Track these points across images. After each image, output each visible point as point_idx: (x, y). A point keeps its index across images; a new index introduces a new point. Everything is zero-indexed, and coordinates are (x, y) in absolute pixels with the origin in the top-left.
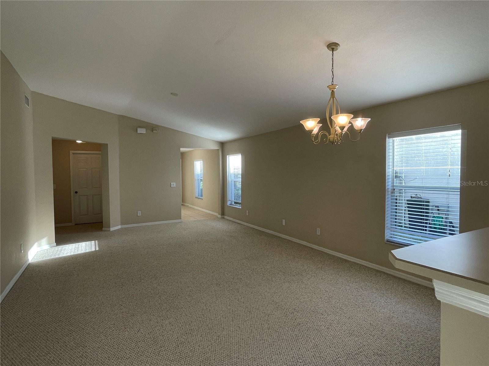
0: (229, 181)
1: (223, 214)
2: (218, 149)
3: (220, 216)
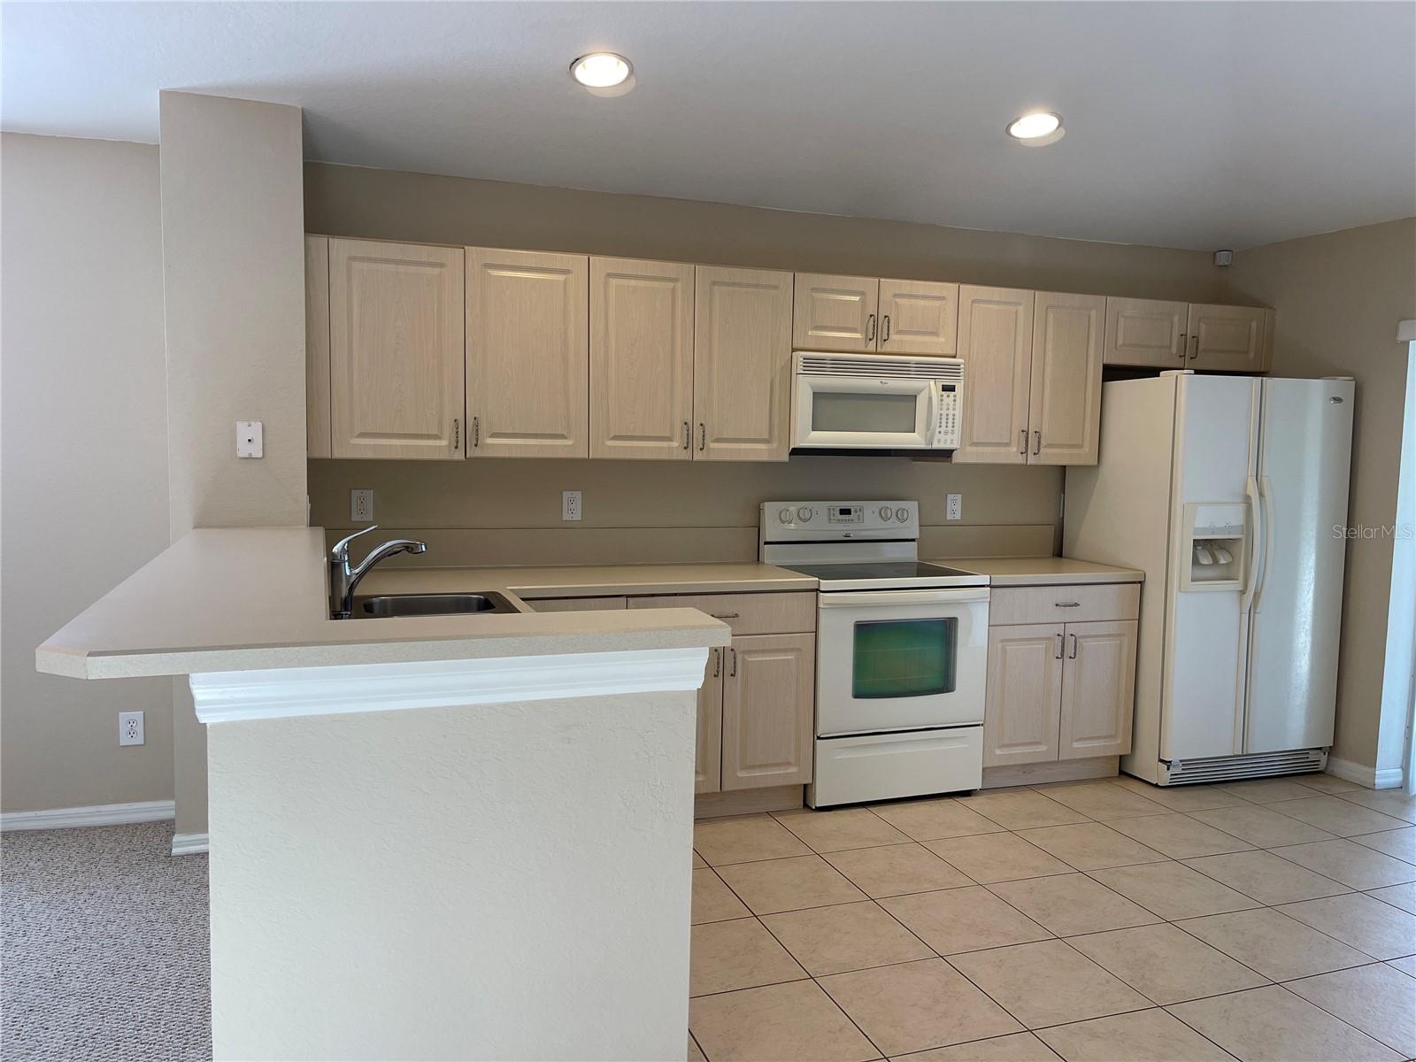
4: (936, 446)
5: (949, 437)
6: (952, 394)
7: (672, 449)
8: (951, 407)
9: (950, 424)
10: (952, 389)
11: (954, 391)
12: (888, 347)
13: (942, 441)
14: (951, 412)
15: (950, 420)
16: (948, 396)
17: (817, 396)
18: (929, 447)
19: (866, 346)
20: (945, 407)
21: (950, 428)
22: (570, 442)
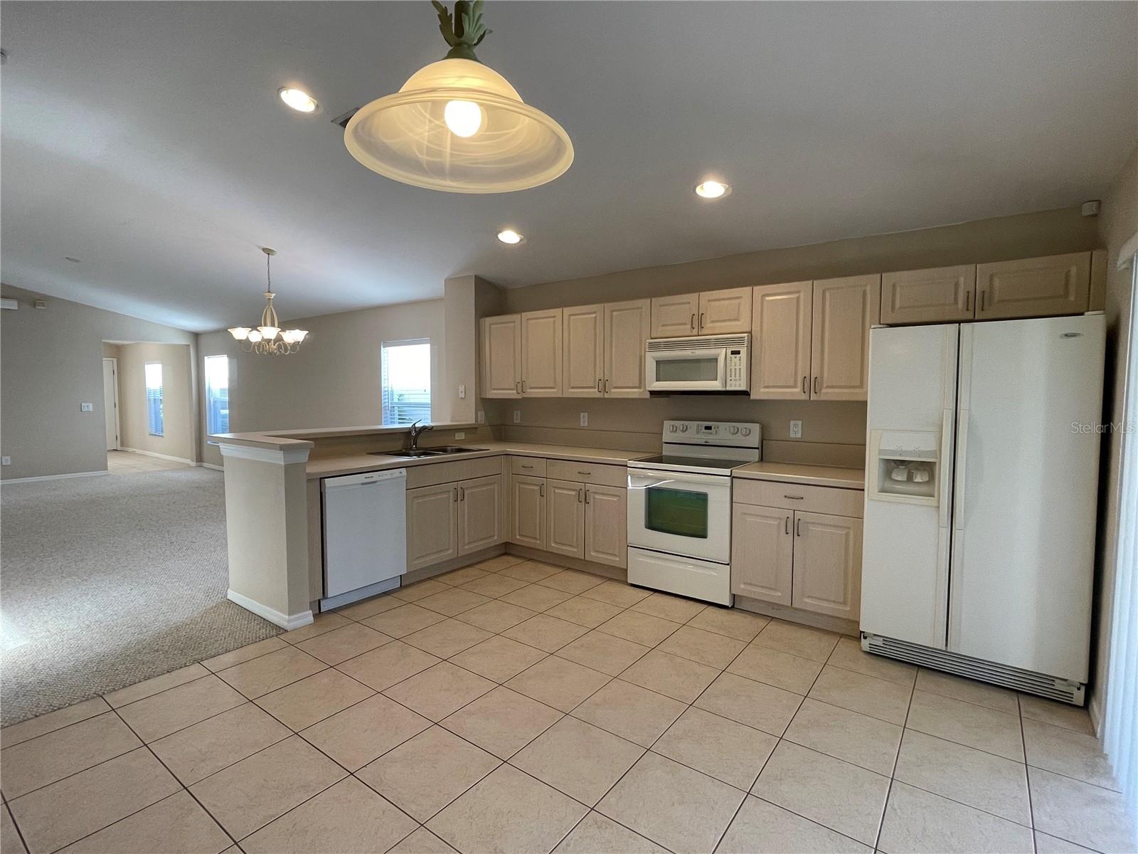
0: (210, 402)
1: (200, 458)
2: (189, 345)
3: (194, 464)
4: (729, 388)
5: (738, 383)
6: (738, 356)
7: (593, 393)
8: (738, 364)
9: (738, 375)
10: (738, 353)
11: (739, 354)
12: (704, 331)
13: (733, 385)
14: (737, 367)
15: (738, 372)
16: (736, 357)
17: (658, 363)
18: (724, 389)
19: (692, 332)
20: (733, 364)
21: (738, 377)
22: (555, 390)
